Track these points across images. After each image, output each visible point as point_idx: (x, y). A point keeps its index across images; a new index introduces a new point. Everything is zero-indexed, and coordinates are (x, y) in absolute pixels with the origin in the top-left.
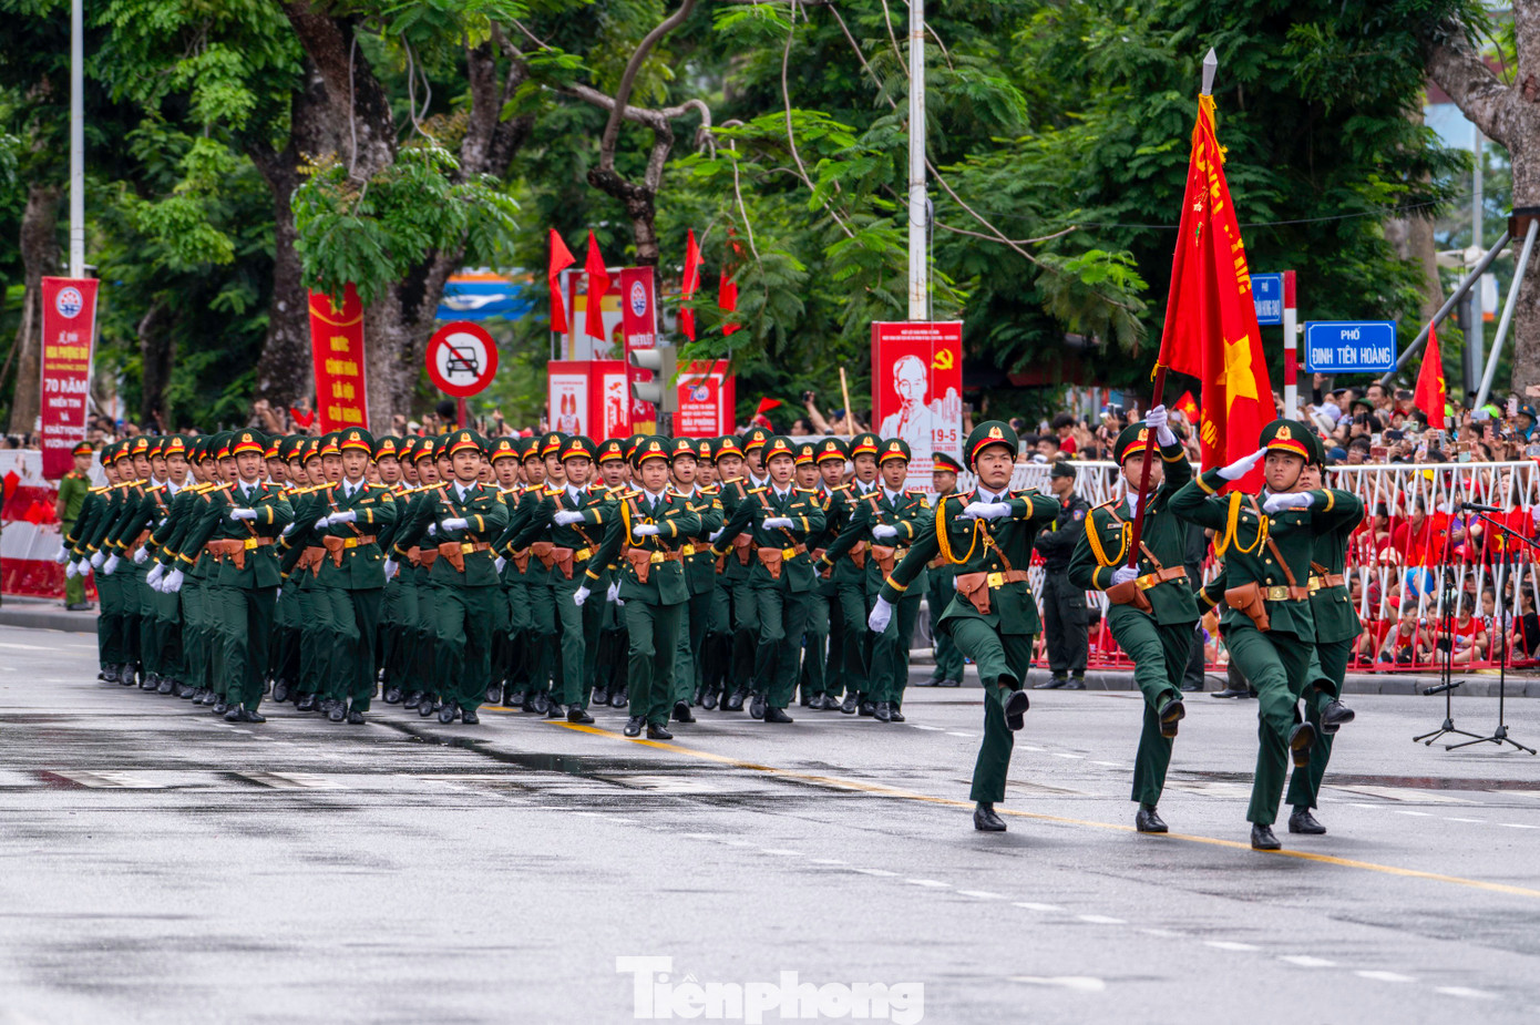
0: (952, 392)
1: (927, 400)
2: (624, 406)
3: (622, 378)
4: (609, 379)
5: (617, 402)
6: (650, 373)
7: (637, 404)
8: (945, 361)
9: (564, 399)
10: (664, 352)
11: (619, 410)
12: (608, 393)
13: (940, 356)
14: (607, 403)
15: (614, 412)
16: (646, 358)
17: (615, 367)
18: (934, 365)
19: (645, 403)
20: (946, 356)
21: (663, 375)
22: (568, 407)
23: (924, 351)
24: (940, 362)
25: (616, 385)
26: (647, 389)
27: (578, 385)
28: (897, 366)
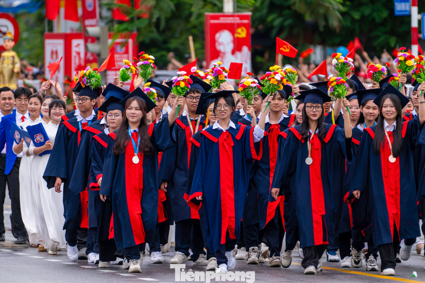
0: (245, 49)
1: (233, 53)
2: (82, 55)
3: (81, 42)
4: (75, 42)
5: (79, 54)
6: (95, 39)
7: (89, 55)
8: (242, 33)
9: (52, 53)
10: (102, 29)
11: (80, 58)
12: (74, 49)
13: (239, 30)
14: (74, 54)
15: (77, 58)
16: (93, 31)
17: (77, 36)
18: (237, 35)
19: (93, 54)
20: (242, 31)
21: (102, 40)
22: (54, 56)
23: (231, 28)
24: (239, 34)
25: (78, 45)
26: (94, 47)
27: (59, 45)
28: (217, 35)
